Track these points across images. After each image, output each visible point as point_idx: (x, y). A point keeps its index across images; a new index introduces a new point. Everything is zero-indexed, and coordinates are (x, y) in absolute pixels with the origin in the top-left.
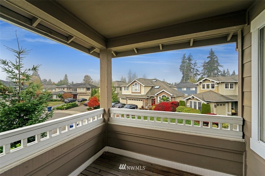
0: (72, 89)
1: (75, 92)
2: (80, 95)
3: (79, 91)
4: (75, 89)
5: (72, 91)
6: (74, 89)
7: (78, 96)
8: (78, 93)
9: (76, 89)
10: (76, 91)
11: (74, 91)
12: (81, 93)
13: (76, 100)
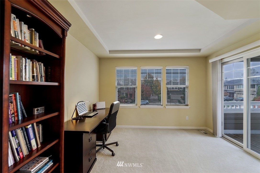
0: (228, 87)
1: (231, 90)
2: (238, 94)
3: (237, 89)
4: (231, 87)
5: (228, 89)
6: (229, 87)
7: (235, 95)
8: (235, 92)
9: (233, 87)
10: (233, 89)
11: (229, 89)
12: (240, 92)
13: (233, 99)
